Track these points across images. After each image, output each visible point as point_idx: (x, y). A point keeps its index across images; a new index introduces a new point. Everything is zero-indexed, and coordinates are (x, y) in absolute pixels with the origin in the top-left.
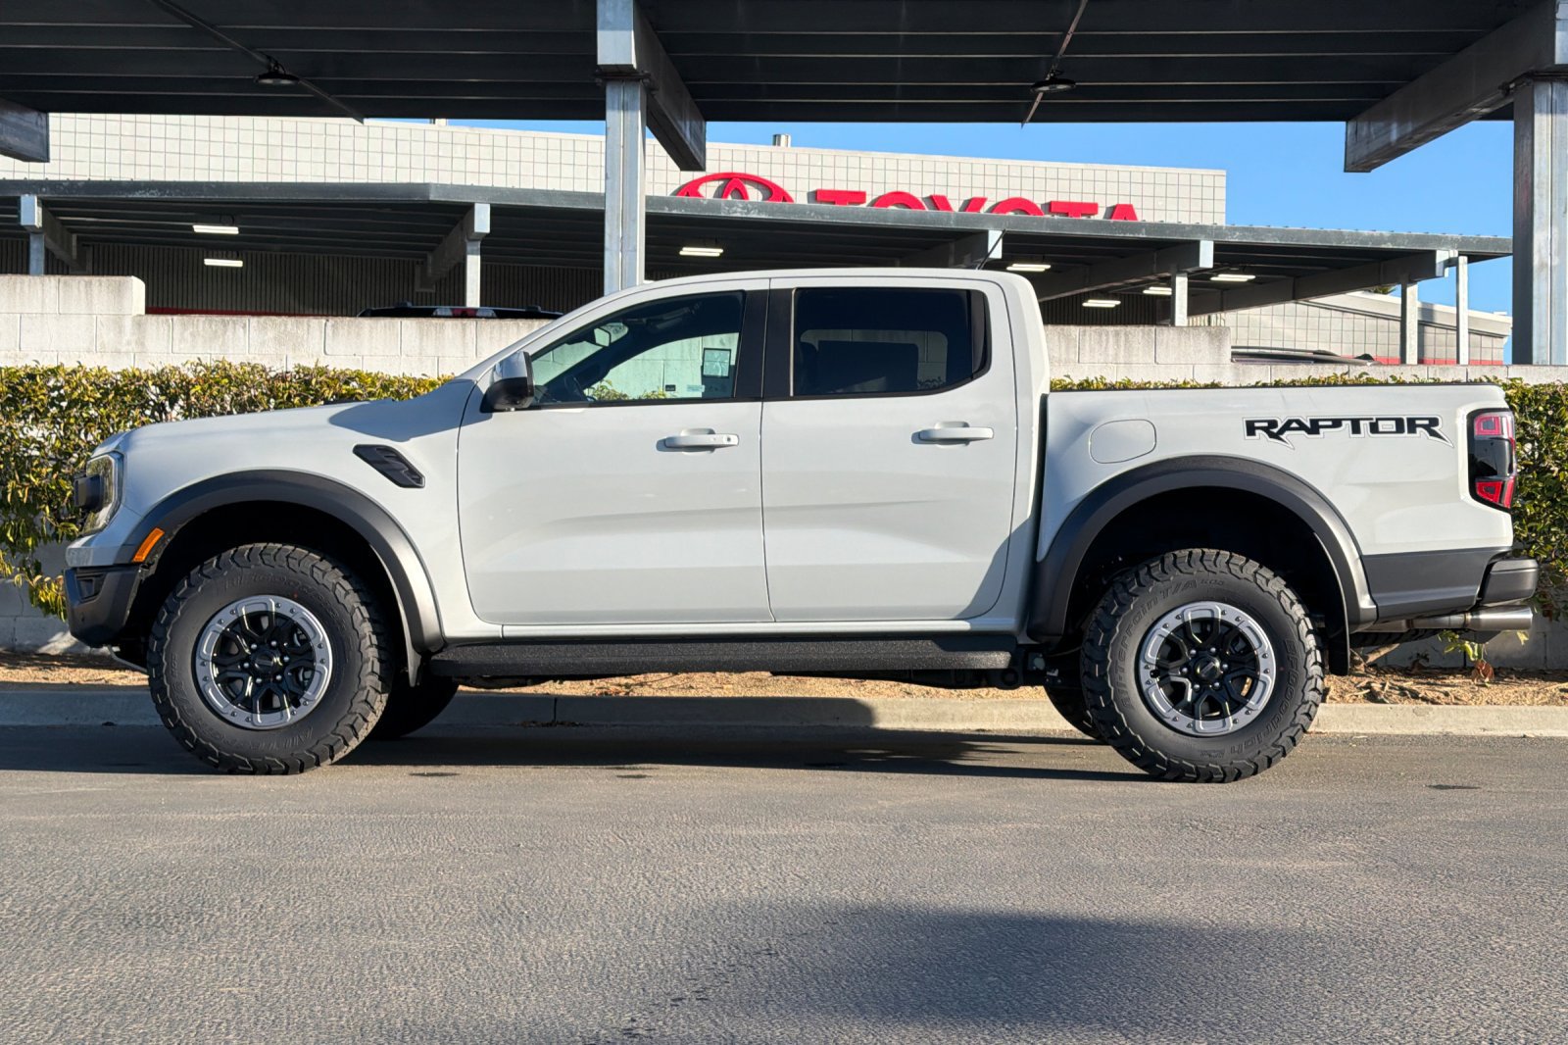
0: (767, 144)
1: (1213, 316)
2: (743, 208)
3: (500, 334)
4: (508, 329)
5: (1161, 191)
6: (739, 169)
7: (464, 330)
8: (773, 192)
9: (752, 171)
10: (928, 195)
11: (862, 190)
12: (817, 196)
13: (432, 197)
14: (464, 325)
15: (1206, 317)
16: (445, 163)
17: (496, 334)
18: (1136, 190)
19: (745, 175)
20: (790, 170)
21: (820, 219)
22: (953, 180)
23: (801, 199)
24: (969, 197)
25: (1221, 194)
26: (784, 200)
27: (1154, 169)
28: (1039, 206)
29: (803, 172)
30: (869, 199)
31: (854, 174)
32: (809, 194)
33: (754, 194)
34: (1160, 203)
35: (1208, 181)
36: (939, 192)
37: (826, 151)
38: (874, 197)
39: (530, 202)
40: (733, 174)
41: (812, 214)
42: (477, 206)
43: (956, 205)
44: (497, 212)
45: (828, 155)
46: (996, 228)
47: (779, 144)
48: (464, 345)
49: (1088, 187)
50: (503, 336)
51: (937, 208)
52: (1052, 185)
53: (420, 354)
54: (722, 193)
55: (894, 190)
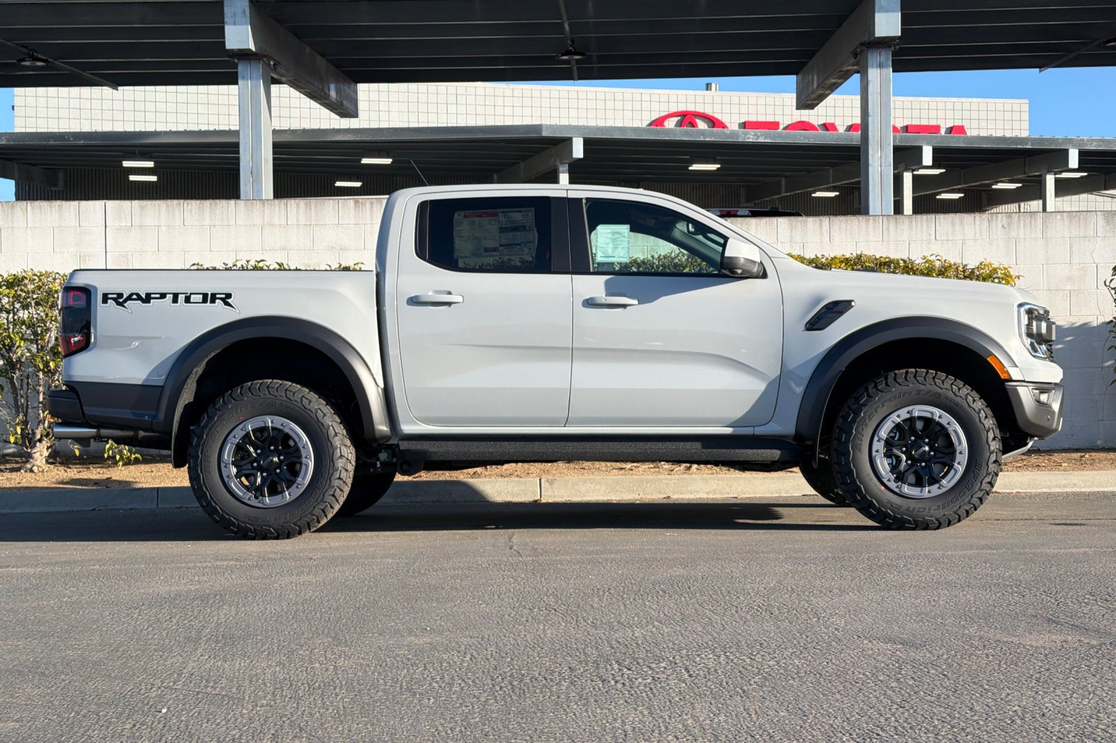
0: (702, 90)
1: (1022, 204)
2: (754, 135)
3: (846, 226)
4: (852, 222)
5: (983, 115)
6: (691, 108)
7: (821, 224)
8: (713, 122)
9: (700, 109)
10: (822, 123)
11: (777, 120)
12: (744, 125)
13: (544, 134)
14: (821, 220)
15: (1017, 205)
16: (490, 110)
17: (843, 226)
18: (966, 115)
19: (695, 112)
20: (726, 108)
21: (807, 141)
22: (839, 112)
23: (733, 127)
24: (850, 123)
25: (1026, 116)
26: (723, 128)
27: (979, 100)
28: (899, 128)
29: (735, 109)
30: (781, 127)
31: (770, 110)
32: (739, 124)
33: (702, 125)
34: (983, 124)
35: (1016, 108)
36: (829, 121)
37: (750, 94)
38: (785, 126)
39: (610, 135)
40: (686, 112)
41: (802, 138)
42: (574, 139)
43: (841, 129)
44: (588, 143)
45: (752, 97)
46: (928, 144)
47: (711, 90)
48: (821, 233)
49: (933, 114)
50: (849, 227)
51: (828, 130)
52: (908, 113)
53: (791, 241)
54: (680, 124)
55: (799, 120)
